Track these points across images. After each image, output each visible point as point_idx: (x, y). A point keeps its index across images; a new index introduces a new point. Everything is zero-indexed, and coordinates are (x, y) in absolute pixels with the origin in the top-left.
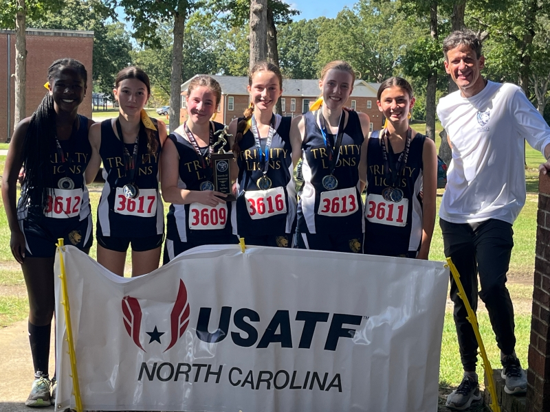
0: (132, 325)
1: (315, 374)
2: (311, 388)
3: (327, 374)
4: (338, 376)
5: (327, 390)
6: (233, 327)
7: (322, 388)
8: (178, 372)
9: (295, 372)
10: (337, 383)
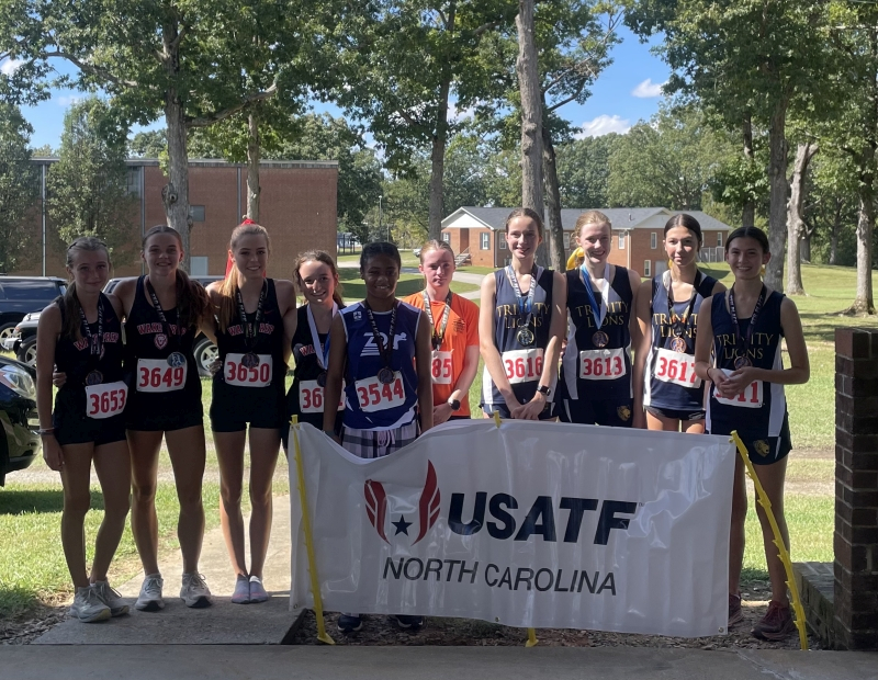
0: (375, 514)
1: (584, 574)
2: (579, 590)
3: (597, 574)
4: (610, 576)
5: (599, 592)
6: (488, 517)
7: (592, 590)
8: (428, 569)
9: (560, 571)
10: (610, 583)
